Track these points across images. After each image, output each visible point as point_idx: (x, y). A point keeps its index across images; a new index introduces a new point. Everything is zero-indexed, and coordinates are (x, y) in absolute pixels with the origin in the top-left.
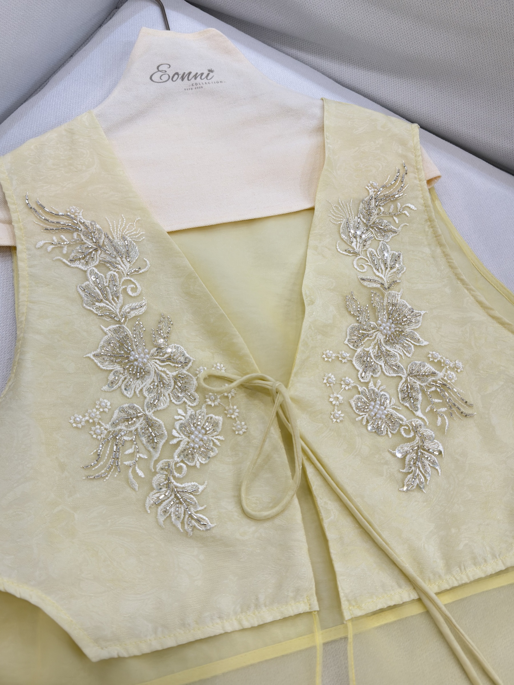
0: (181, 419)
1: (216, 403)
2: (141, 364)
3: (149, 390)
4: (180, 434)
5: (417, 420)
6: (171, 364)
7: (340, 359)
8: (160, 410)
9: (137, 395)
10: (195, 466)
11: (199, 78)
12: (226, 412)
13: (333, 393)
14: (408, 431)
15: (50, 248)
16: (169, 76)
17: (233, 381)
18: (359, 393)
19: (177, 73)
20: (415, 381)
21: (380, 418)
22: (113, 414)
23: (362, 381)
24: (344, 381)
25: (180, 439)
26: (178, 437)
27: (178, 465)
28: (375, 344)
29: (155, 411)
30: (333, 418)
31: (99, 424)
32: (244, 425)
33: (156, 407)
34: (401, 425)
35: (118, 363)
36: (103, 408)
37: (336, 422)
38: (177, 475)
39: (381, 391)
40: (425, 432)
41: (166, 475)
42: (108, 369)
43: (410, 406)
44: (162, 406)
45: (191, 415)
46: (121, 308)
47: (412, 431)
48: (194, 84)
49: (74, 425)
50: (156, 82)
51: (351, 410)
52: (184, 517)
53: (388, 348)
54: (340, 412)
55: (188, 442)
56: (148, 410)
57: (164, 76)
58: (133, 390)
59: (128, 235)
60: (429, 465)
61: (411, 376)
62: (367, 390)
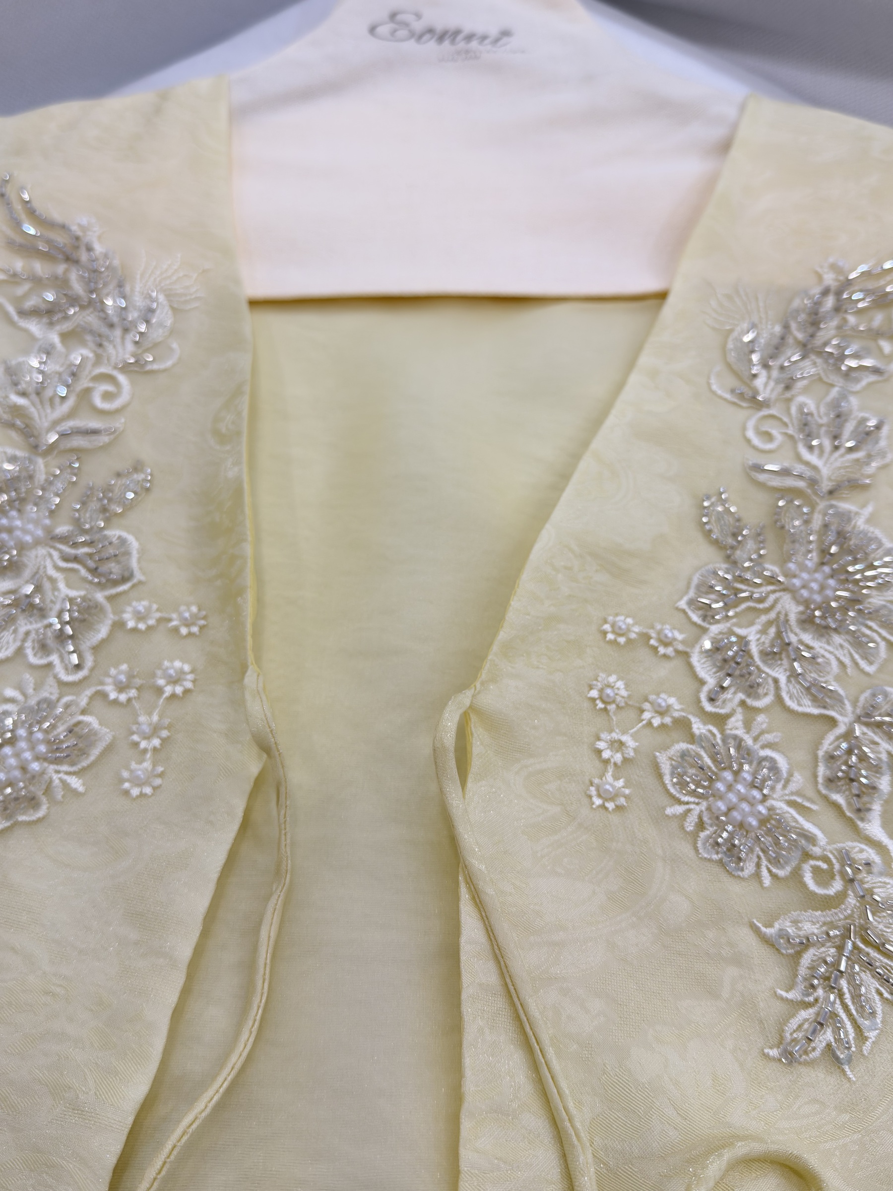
5: (863, 846)
7: (653, 642)
13: (611, 730)
14: (823, 877)
18: (692, 738)
20: (877, 739)
21: (742, 825)
23: (708, 707)
24: (653, 703)
28: (770, 623)
30: (594, 794)
34: (807, 856)
37: (603, 806)
39: (763, 747)
40: (879, 887)
43: (849, 804)
47: (838, 878)
51: (656, 781)
53: (807, 638)
54: (621, 784)
60: (880, 994)
61: (867, 725)
62: (719, 736)
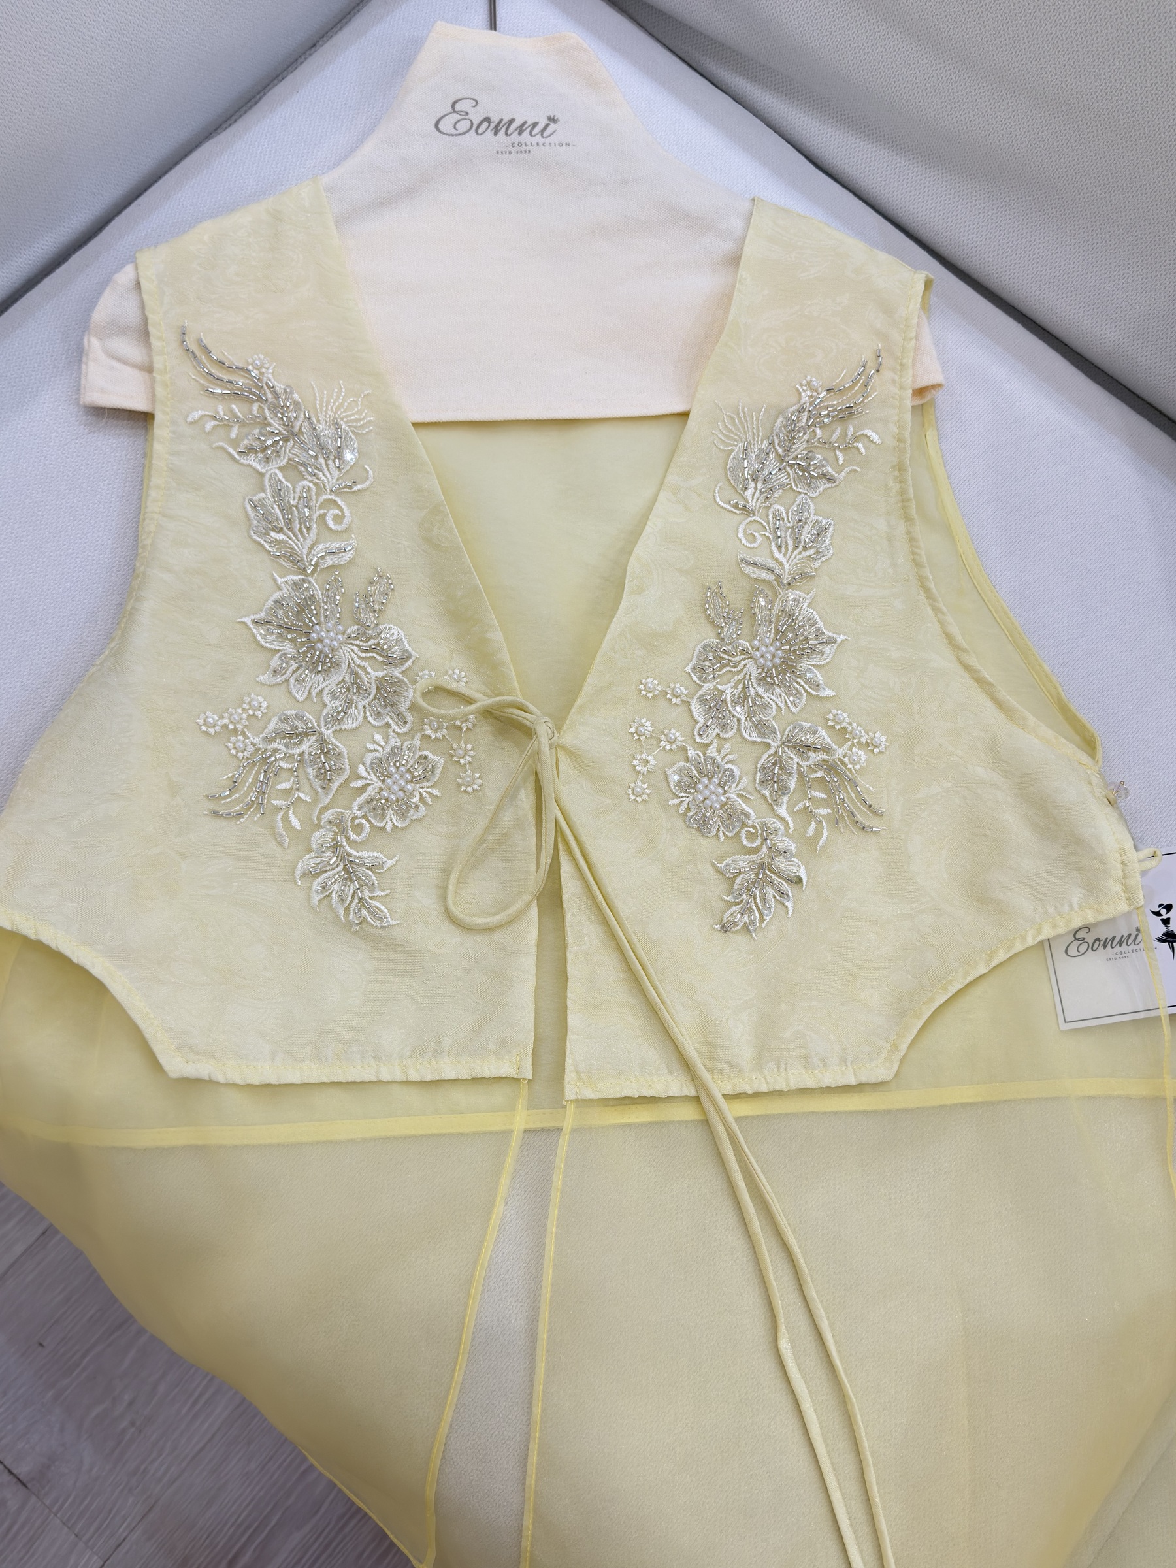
0: (377, 751)
1: (439, 735)
2: (327, 649)
3: (332, 694)
4: (369, 774)
5: (775, 820)
6: (378, 657)
7: (669, 696)
8: (345, 729)
9: (312, 700)
10: (384, 828)
11: (526, 134)
12: (452, 752)
13: (641, 753)
14: (751, 837)
15: (210, 425)
16: (472, 123)
17: (472, 702)
18: (687, 759)
19: (487, 119)
20: (792, 756)
21: (711, 807)
22: (269, 721)
23: (698, 739)
24: (666, 736)
25: (368, 782)
26: (366, 779)
27: (357, 821)
28: (740, 681)
29: (336, 730)
30: (630, 793)
31: (243, 733)
32: (478, 779)
33: (339, 724)
34: (744, 825)
35: (291, 640)
36: (255, 710)
37: (635, 800)
38: (353, 836)
39: (726, 763)
40: (781, 843)
41: (336, 834)
42: (273, 647)
43: (771, 796)
44: (349, 724)
45: (395, 747)
46: (311, 548)
47: (759, 838)
48: (517, 143)
49: (204, 728)
50: (444, 134)
51: (664, 785)
52: (351, 902)
53: (760, 691)
54: (645, 786)
55: (381, 789)
56: (325, 726)
57: (462, 122)
58: (308, 688)
59: (345, 420)
60: (775, 897)
61: (788, 747)
62: (702, 757)
